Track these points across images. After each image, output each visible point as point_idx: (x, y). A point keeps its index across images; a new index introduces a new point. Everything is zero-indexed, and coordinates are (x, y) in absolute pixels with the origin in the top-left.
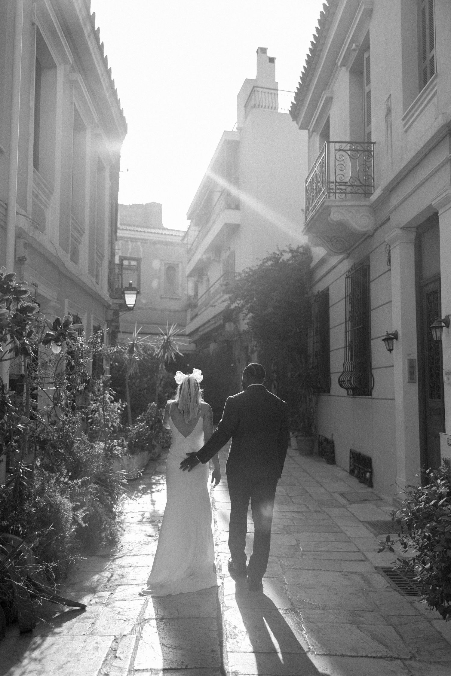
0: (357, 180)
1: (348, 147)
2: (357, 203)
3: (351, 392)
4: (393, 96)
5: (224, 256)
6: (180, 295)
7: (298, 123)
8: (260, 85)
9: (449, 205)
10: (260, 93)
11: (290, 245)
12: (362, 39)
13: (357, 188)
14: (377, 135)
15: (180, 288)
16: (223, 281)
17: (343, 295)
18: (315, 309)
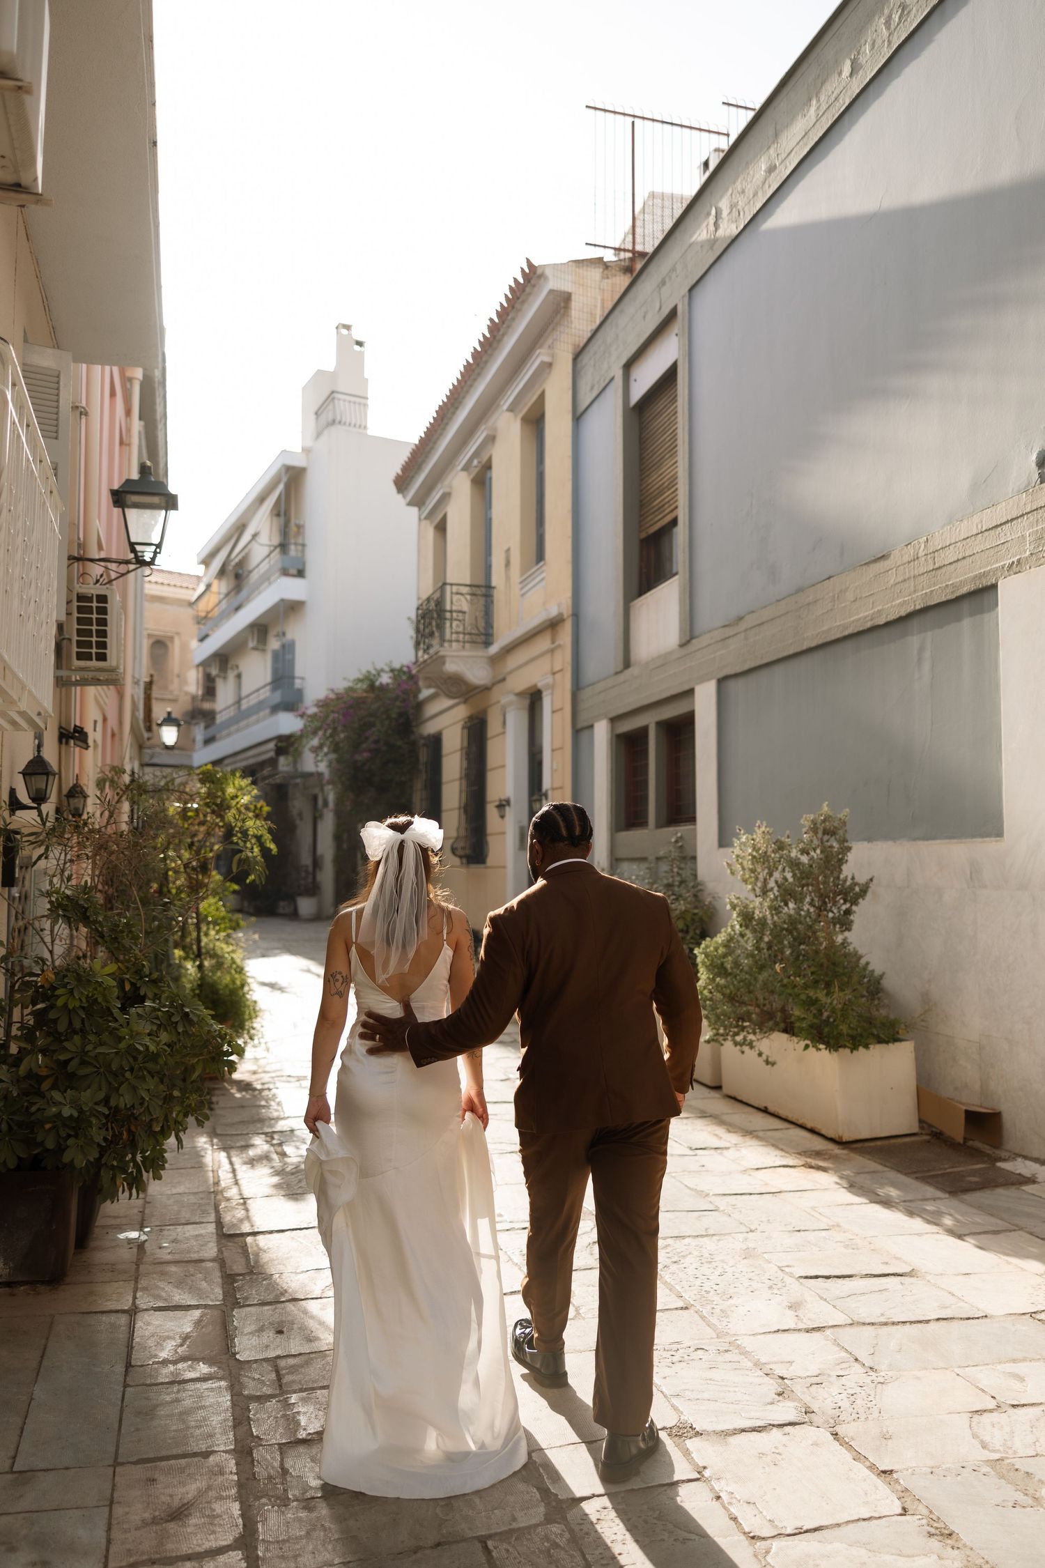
0: (475, 628)
1: (465, 590)
2: (475, 653)
3: (464, 861)
4: (512, 549)
5: (274, 644)
6: (176, 693)
7: (404, 497)
8: (340, 389)
9: (549, 691)
10: (341, 402)
11: (391, 662)
12: (485, 459)
13: (474, 637)
14: (497, 579)
15: (176, 681)
16: (274, 689)
17: (459, 747)
18: (423, 755)
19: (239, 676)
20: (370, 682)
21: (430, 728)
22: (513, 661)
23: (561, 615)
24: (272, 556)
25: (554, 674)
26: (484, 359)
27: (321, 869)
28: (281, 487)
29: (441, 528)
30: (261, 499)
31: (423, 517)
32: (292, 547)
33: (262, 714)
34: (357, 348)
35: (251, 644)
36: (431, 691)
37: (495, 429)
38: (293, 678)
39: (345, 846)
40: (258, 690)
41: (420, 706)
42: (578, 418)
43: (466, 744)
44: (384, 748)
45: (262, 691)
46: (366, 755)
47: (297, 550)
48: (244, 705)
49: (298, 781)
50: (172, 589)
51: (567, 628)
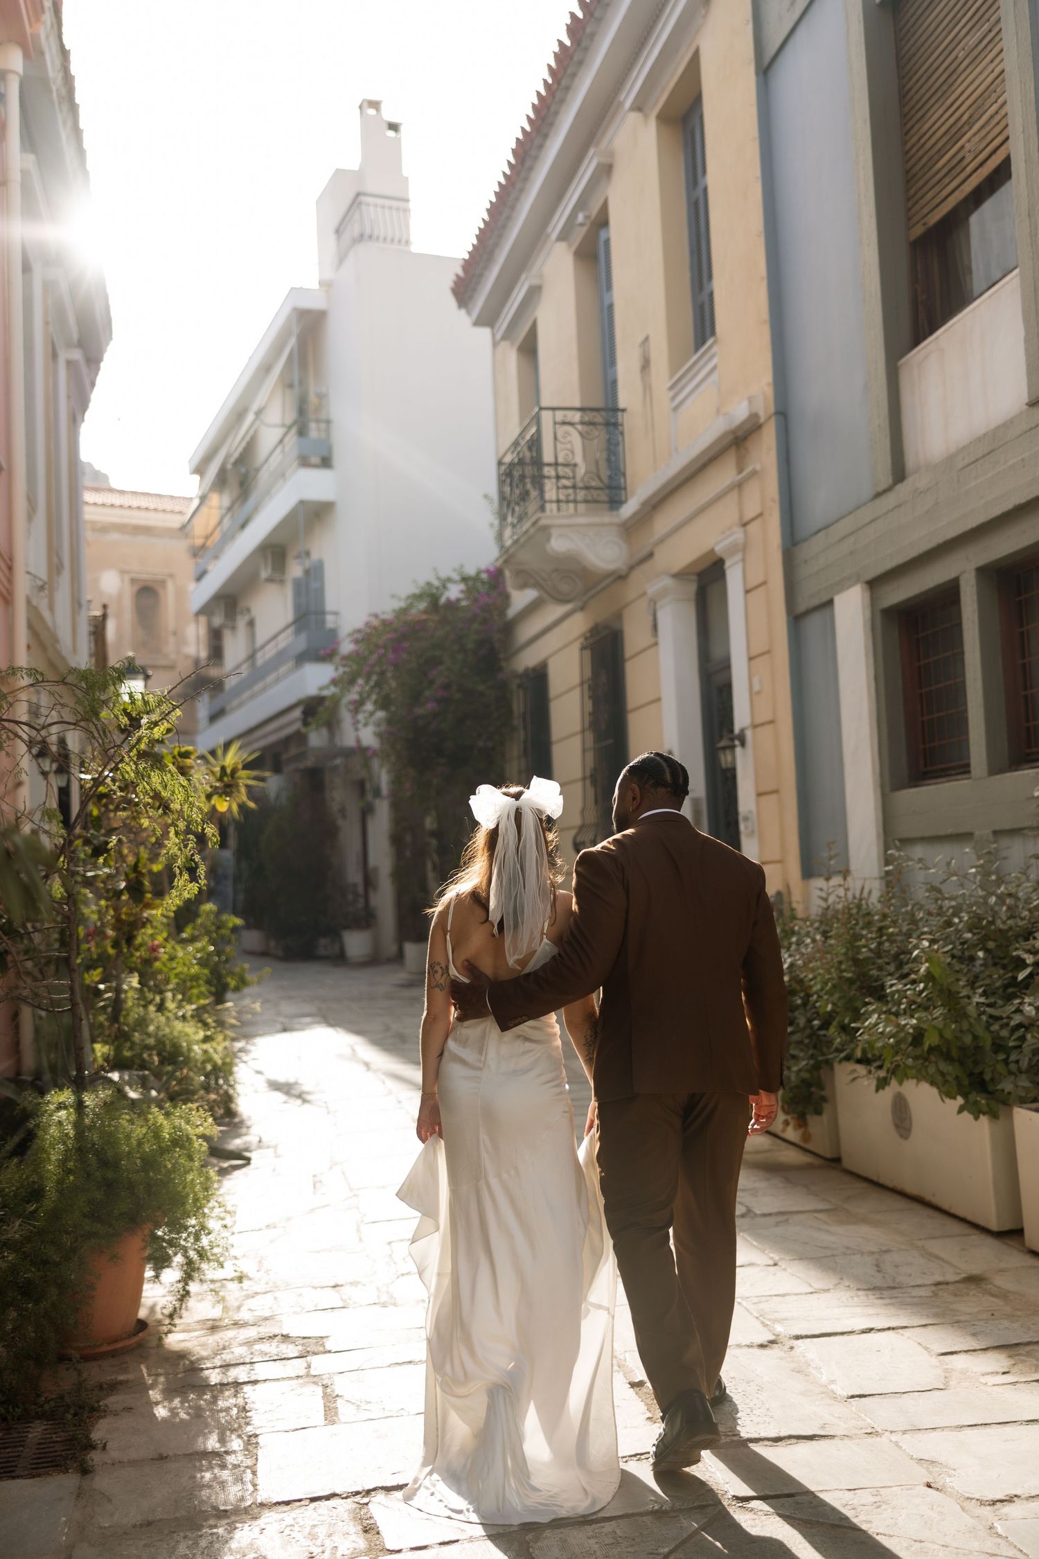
0: (597, 479)
1: (576, 417)
2: (597, 520)
4: (652, 340)
5: (295, 570)
6: (173, 656)
7: (469, 313)
8: (370, 189)
9: (739, 556)
10: (371, 208)
11: (462, 566)
12: (595, 208)
13: (595, 493)
14: (628, 396)
15: (171, 640)
16: (298, 632)
17: (576, 679)
18: (519, 704)
19: (251, 624)
20: (431, 596)
21: (527, 660)
22: (663, 522)
23: (754, 416)
24: (286, 440)
25: (745, 525)
26: (588, 30)
27: (375, 888)
28: (293, 341)
29: (529, 349)
30: (265, 369)
31: (498, 336)
32: (313, 426)
33: (283, 670)
34: (391, 134)
35: (264, 574)
36: (530, 595)
37: (612, 154)
38: (323, 613)
39: (408, 854)
40: (275, 637)
41: (509, 628)
42: (765, 69)
43: (588, 673)
44: (458, 696)
45: (281, 637)
46: (431, 706)
47: (319, 430)
48: (261, 659)
49: (338, 761)
50: (160, 516)
51: (768, 439)
